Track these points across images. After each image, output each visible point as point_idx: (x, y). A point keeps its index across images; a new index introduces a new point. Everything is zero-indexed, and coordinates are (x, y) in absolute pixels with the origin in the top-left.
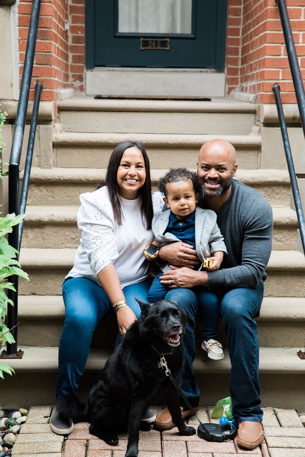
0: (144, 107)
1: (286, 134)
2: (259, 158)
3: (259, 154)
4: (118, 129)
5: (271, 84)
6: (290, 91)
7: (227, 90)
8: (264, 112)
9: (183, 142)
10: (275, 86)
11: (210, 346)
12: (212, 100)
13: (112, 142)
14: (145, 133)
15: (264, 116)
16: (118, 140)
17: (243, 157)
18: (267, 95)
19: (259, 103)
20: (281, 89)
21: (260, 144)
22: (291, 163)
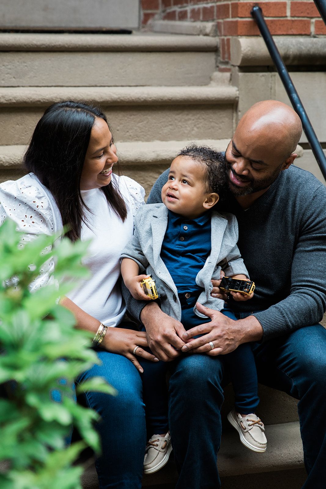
0: (44, 43)
1: (290, 82)
2: (234, 121)
3: (235, 115)
4: (3, 80)
5: (248, 5)
6: (277, 15)
7: (142, 17)
8: (242, 49)
9: (119, 98)
10: (255, 9)
11: (249, 425)
12: (134, 32)
13: (5, 102)
14: (48, 86)
15: (242, 55)
16: (14, 98)
17: (211, 120)
18: (244, 23)
19: (225, 36)
20: (265, 13)
21: (237, 99)
22: (309, 127)
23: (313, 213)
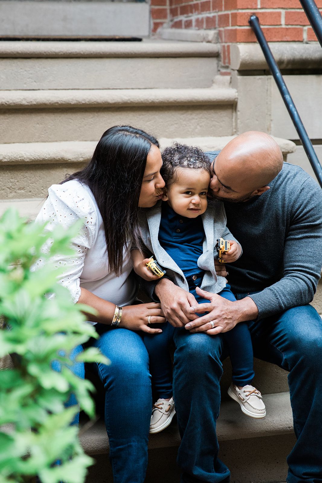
0: (62, 50)
1: (283, 84)
2: (234, 120)
3: (234, 114)
4: (25, 84)
5: (246, 14)
6: (273, 24)
7: (152, 26)
8: (241, 55)
9: (129, 100)
10: (252, 18)
11: (247, 396)
12: (144, 40)
13: (26, 104)
14: (65, 89)
15: (240, 60)
16: (35, 100)
17: (213, 119)
18: (243, 31)
19: (226, 42)
20: (261, 21)
21: (236, 100)
23: (301, 205)
